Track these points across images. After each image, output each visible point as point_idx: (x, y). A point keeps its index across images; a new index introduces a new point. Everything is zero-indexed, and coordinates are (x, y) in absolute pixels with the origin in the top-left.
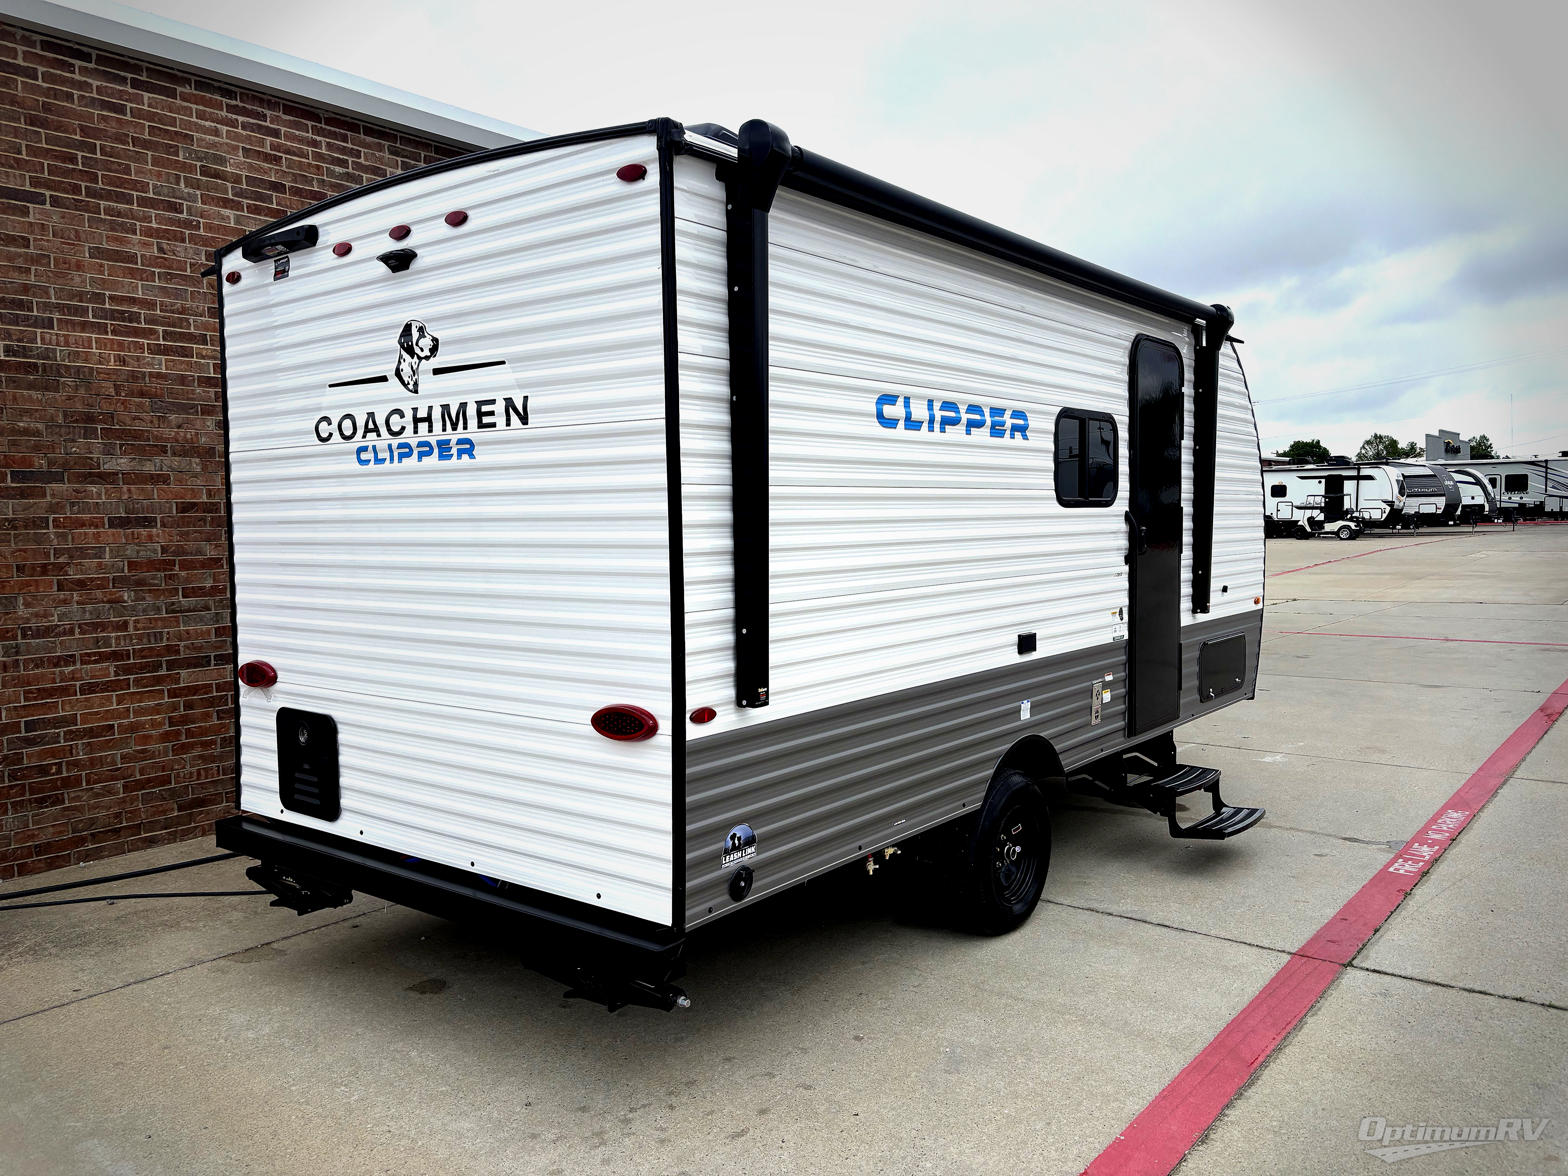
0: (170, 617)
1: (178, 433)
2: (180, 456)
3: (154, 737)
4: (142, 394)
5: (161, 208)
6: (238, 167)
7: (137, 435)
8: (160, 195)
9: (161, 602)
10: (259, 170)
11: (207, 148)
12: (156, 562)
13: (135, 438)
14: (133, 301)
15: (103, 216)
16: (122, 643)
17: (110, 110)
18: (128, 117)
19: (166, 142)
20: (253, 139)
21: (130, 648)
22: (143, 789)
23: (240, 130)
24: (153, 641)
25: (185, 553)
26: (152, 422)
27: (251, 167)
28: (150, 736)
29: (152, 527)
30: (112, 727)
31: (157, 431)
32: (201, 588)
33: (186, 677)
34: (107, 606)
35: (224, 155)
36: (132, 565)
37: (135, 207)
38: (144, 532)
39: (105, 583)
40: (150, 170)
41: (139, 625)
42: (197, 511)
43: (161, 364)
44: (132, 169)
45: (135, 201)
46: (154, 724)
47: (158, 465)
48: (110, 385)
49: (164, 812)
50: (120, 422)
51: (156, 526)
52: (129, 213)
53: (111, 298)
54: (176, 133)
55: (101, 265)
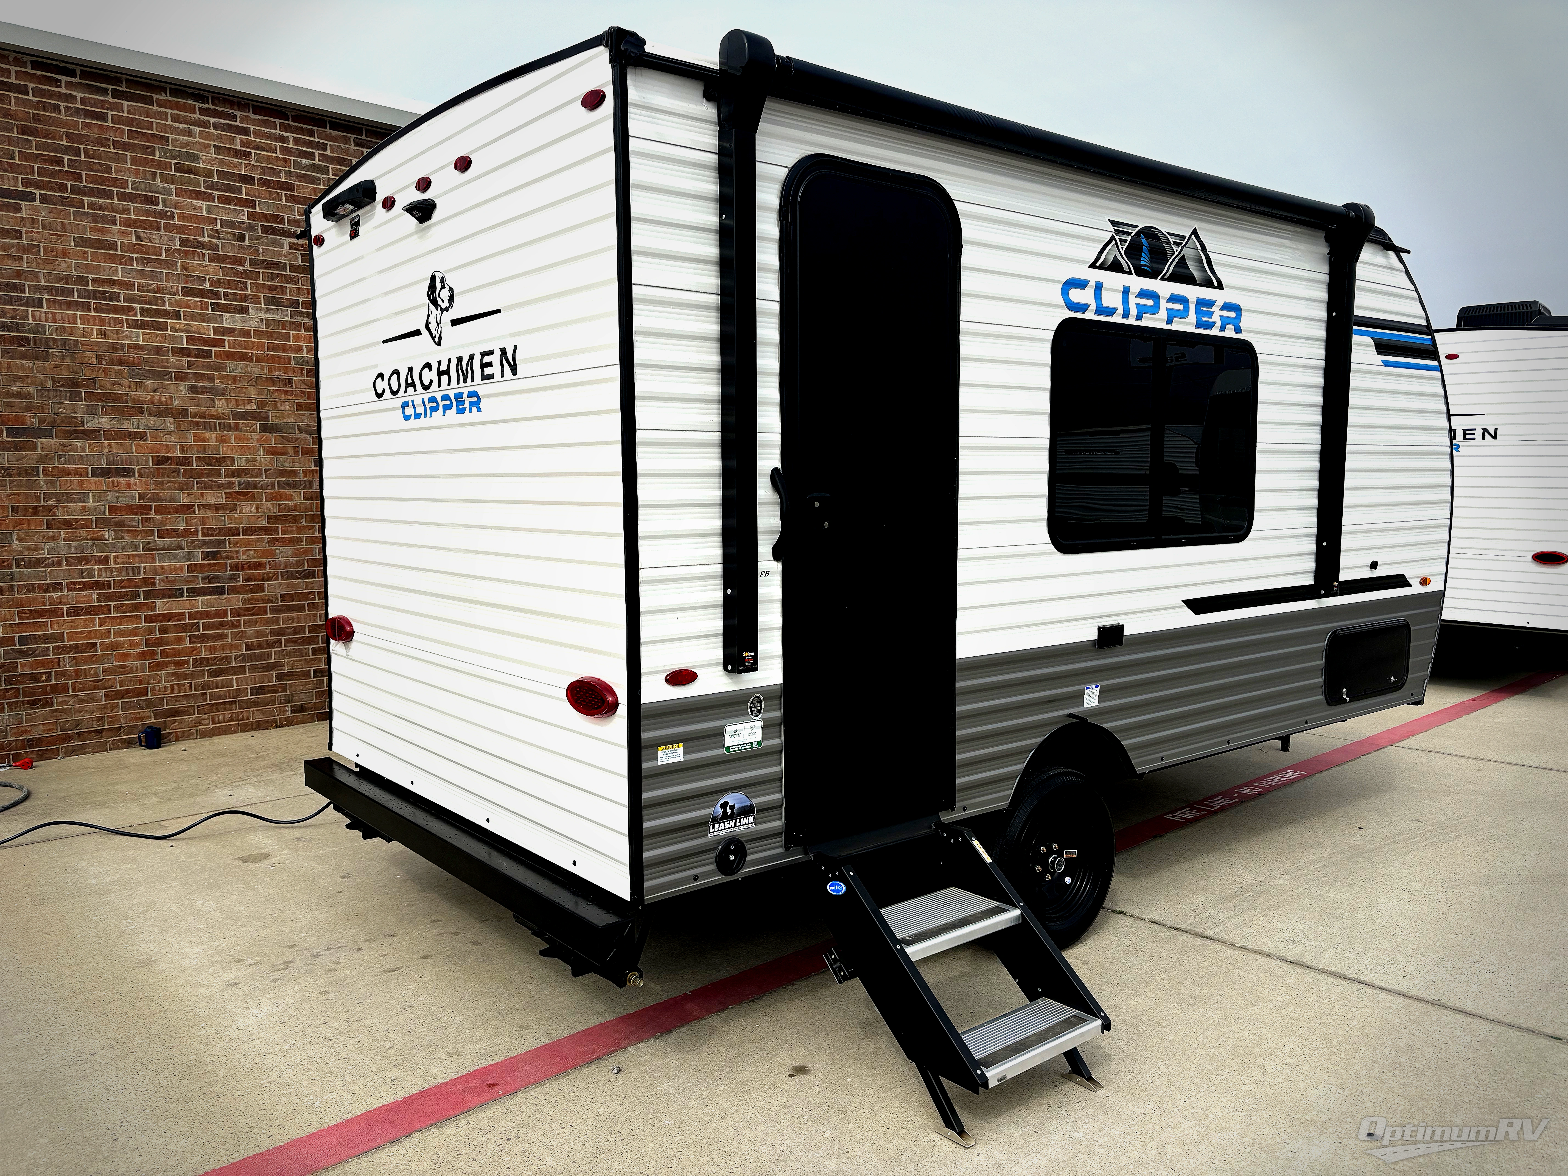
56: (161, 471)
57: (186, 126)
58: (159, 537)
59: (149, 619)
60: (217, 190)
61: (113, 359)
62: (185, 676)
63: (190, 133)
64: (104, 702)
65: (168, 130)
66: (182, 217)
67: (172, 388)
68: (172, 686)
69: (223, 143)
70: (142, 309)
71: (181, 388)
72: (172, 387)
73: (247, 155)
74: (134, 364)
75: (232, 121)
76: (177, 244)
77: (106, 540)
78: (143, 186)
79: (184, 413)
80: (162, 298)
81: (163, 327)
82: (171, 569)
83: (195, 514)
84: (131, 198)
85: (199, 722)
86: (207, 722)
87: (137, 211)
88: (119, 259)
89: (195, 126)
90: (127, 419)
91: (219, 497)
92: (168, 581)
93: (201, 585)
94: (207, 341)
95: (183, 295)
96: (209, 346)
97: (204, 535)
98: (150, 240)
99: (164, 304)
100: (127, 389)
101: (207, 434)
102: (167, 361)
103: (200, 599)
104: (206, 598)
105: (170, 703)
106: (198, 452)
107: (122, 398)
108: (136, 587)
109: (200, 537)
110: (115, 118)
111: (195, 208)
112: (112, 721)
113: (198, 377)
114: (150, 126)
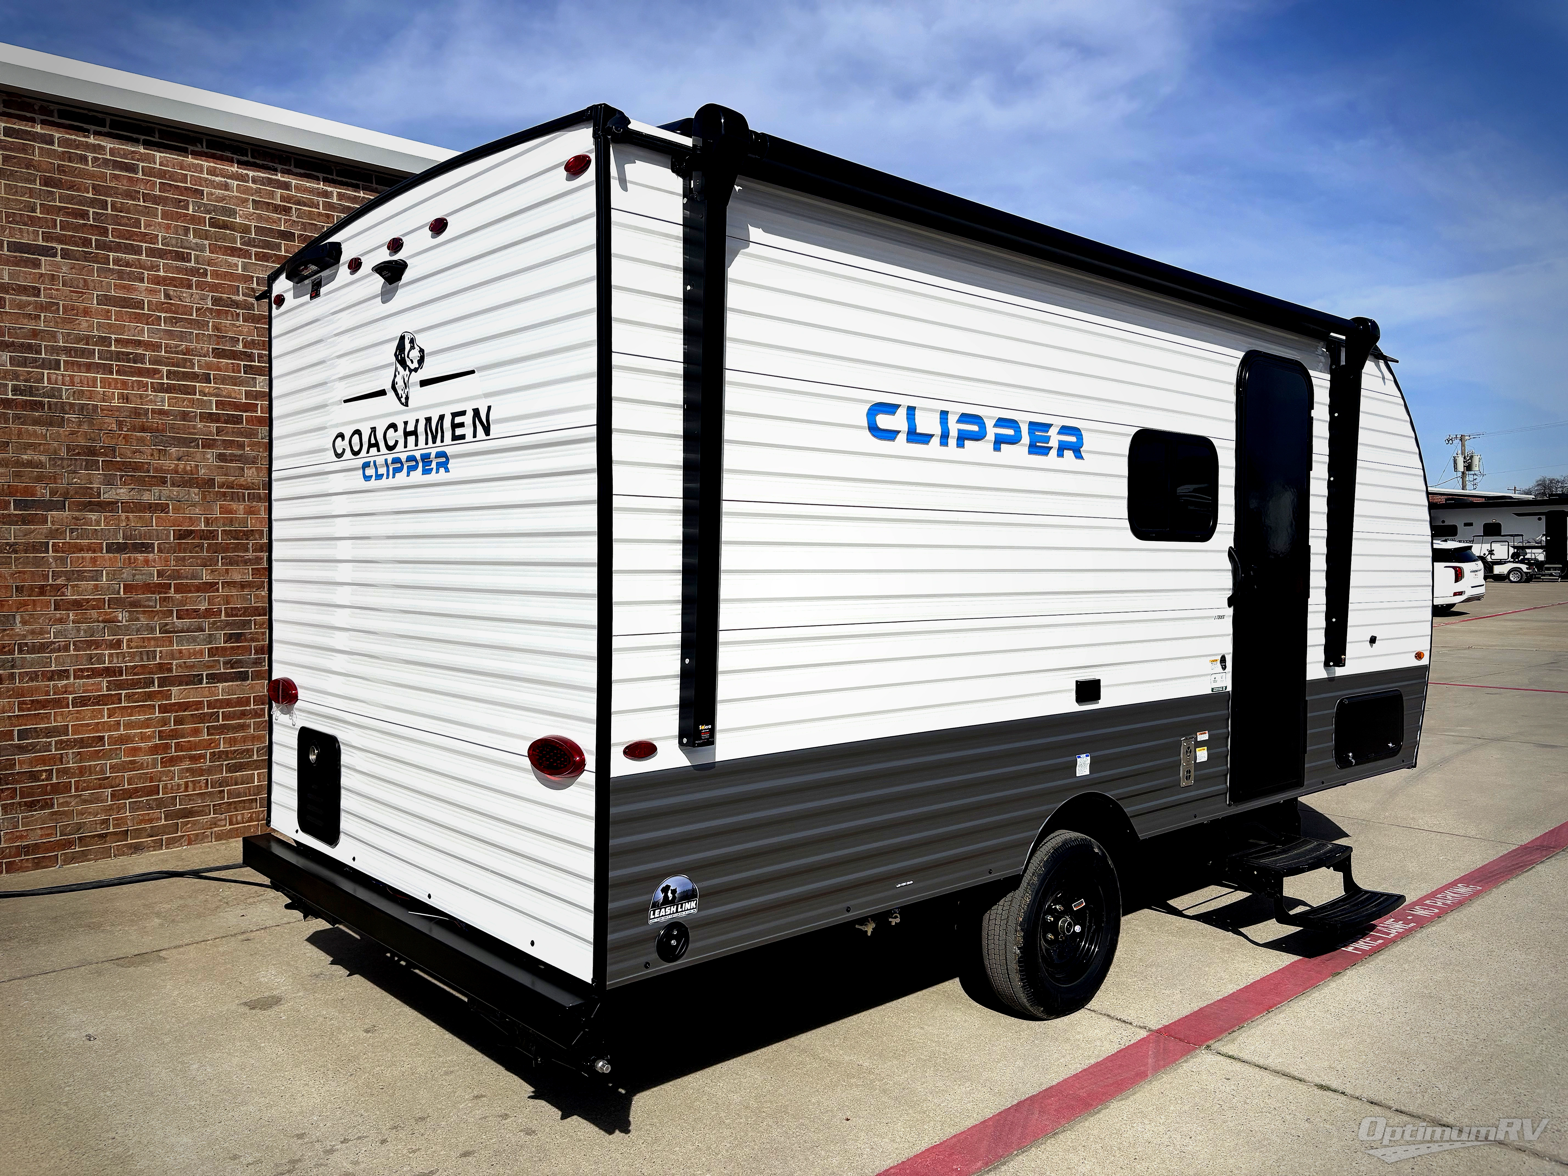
0: (163, 637)
1: (177, 465)
2: (179, 486)
3: (143, 750)
4: (143, 429)
5: (169, 258)
6: (246, 218)
7: (137, 467)
8: (168, 246)
9: (157, 623)
10: (268, 220)
11: (216, 201)
12: (152, 585)
13: (134, 470)
14: (138, 343)
15: (111, 266)
16: (115, 661)
17: (121, 170)
18: (140, 175)
19: (176, 197)
20: (262, 191)
21: (122, 665)
22: (130, 797)
23: (251, 185)
25: (179, 578)
26: (152, 455)
27: (260, 218)
28: (140, 748)
29: (149, 553)
30: (102, 738)
31: (157, 463)
32: (195, 611)
33: (177, 694)
34: (102, 625)
35: (233, 207)
36: (128, 588)
37: (144, 257)
38: (140, 557)
39: (101, 604)
40: (159, 223)
41: (132, 644)
42: (194, 538)
44: (142, 223)
45: (144, 252)
46: (143, 738)
47: (157, 494)
48: (113, 420)
49: (151, 821)
50: (120, 455)
51: (153, 552)
52: (137, 263)
53: (116, 340)
54: (186, 188)
55: (108, 311)
56: (183, 546)
57: (223, 180)
58: (178, 618)
59: (163, 709)
60: (254, 246)
61: (135, 425)
62: (201, 772)
63: (226, 187)
64: (109, 803)
65: (204, 183)
66: (215, 274)
67: (198, 457)
68: (186, 783)
69: (261, 197)
70: (169, 372)
71: (209, 456)
72: (198, 455)
73: (287, 210)
74: (157, 430)
75: (272, 174)
76: (210, 303)
77: (119, 622)
78: (174, 242)
79: (210, 482)
80: (191, 361)
81: (192, 391)
82: (190, 653)
83: (218, 591)
84: (161, 254)
85: (214, 823)
86: (223, 823)
87: (167, 268)
88: (146, 319)
89: (232, 179)
90: (148, 490)
91: (245, 574)
92: (186, 666)
93: (222, 671)
94: (238, 406)
95: (214, 357)
96: (240, 411)
97: (227, 615)
98: (180, 299)
99: (193, 367)
100: (149, 458)
101: (234, 506)
102: (194, 427)
103: (220, 685)
104: (227, 684)
105: (183, 803)
106: (224, 525)
107: (143, 466)
108: (150, 673)
109: (223, 618)
110: (147, 170)
111: (230, 265)
112: (119, 822)
113: (228, 444)
114: (184, 178)
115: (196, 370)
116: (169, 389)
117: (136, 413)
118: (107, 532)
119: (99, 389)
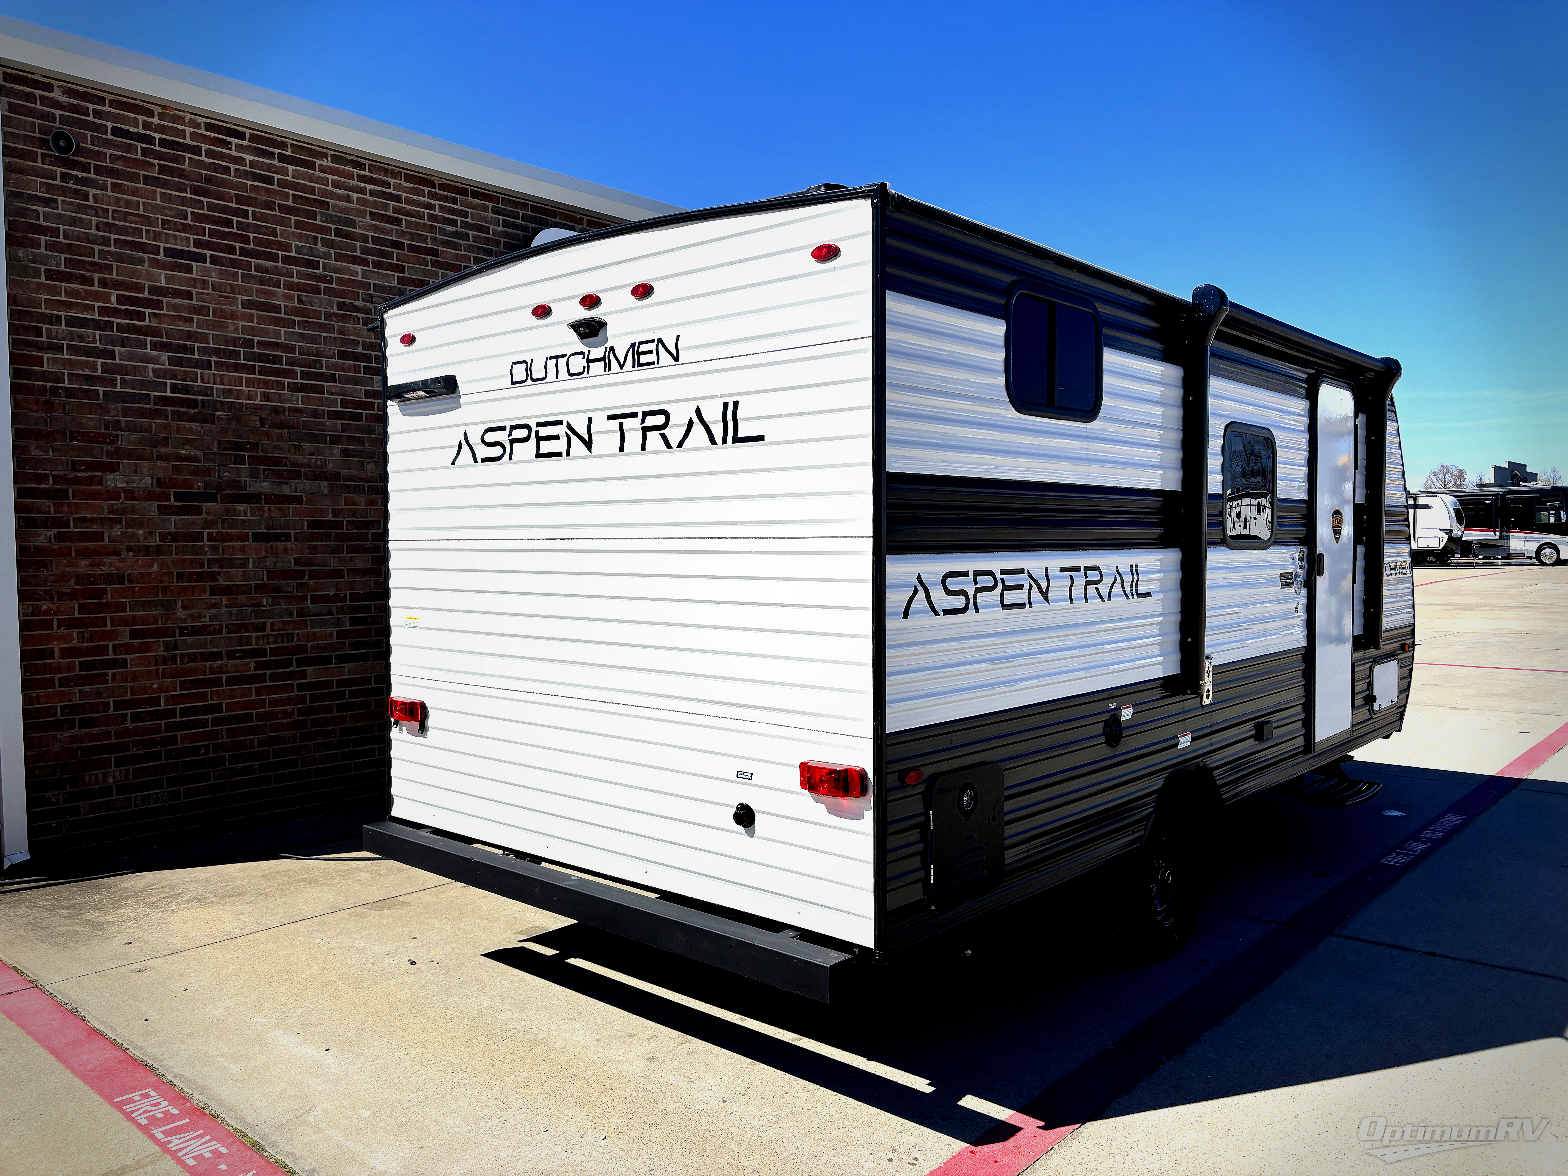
0: (299, 620)
1: (309, 460)
2: (311, 480)
4: (282, 426)
5: (302, 265)
6: (365, 228)
7: (278, 462)
8: (301, 254)
9: (294, 608)
10: (383, 230)
11: (340, 213)
12: (290, 572)
13: (276, 464)
14: (276, 346)
15: (253, 273)
16: (261, 643)
17: (259, 181)
18: (276, 187)
19: (307, 207)
20: (379, 204)
21: (267, 647)
22: (275, 770)
23: (367, 197)
24: (285, 640)
25: (312, 565)
26: (289, 450)
27: (376, 228)
29: (287, 542)
30: (251, 715)
31: (294, 458)
32: (325, 596)
33: (311, 674)
34: (250, 609)
35: (354, 218)
36: (271, 575)
37: (280, 264)
38: (280, 545)
39: (248, 590)
40: (293, 233)
41: (275, 628)
42: (324, 528)
43: (298, 401)
44: (278, 232)
46: (286, 714)
47: (293, 487)
48: (257, 418)
49: (292, 792)
50: (264, 450)
51: (290, 541)
53: (259, 342)
54: (315, 200)
55: (252, 315)
115: (324, 370)
116: (302, 388)
117: (276, 411)
118: (253, 523)
119: (244, 388)
